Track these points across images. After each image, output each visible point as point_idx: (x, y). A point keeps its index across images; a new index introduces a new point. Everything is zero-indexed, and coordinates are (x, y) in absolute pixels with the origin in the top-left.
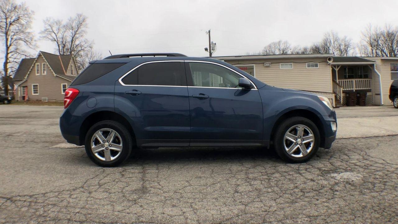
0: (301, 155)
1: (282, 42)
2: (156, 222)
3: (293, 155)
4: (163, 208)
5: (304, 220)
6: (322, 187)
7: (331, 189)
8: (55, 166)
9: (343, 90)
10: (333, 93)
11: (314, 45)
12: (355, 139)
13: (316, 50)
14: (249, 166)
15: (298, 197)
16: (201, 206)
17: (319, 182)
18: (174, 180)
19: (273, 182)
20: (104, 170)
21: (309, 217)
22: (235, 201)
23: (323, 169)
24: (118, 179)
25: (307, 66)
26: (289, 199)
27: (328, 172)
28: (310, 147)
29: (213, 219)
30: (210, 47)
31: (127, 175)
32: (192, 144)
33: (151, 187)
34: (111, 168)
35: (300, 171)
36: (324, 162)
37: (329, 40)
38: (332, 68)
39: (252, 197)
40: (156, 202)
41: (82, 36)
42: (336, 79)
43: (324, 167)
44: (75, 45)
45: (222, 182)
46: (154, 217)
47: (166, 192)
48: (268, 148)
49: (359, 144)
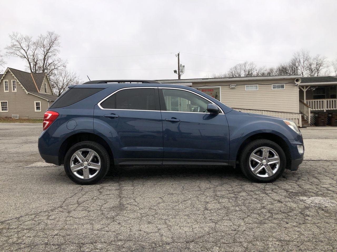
0: (266, 176)
1: (249, 63)
2: (134, 239)
3: (258, 175)
4: (140, 225)
5: (275, 244)
6: (290, 209)
7: (301, 213)
8: (31, 186)
9: (312, 110)
10: (299, 114)
11: (281, 66)
12: (326, 162)
13: (283, 70)
14: (217, 184)
15: (266, 217)
16: (174, 223)
17: (287, 204)
18: (148, 196)
19: (240, 200)
20: (82, 188)
21: (280, 241)
22: (205, 218)
23: (291, 190)
24: (96, 196)
25: (272, 88)
26: (257, 219)
27: (297, 194)
28: (276, 168)
29: (186, 237)
30: (179, 69)
31: (105, 192)
32: (165, 163)
33: (128, 204)
34: (89, 186)
35: (266, 191)
36: (291, 183)
37: (298, 60)
38: (300, 88)
39: (221, 215)
40: (133, 219)
41: (54, 55)
42: (304, 100)
43: (291, 189)
44: (48, 64)
45: (192, 199)
46: (131, 235)
47: (142, 209)
48: (235, 167)
49: (331, 167)
